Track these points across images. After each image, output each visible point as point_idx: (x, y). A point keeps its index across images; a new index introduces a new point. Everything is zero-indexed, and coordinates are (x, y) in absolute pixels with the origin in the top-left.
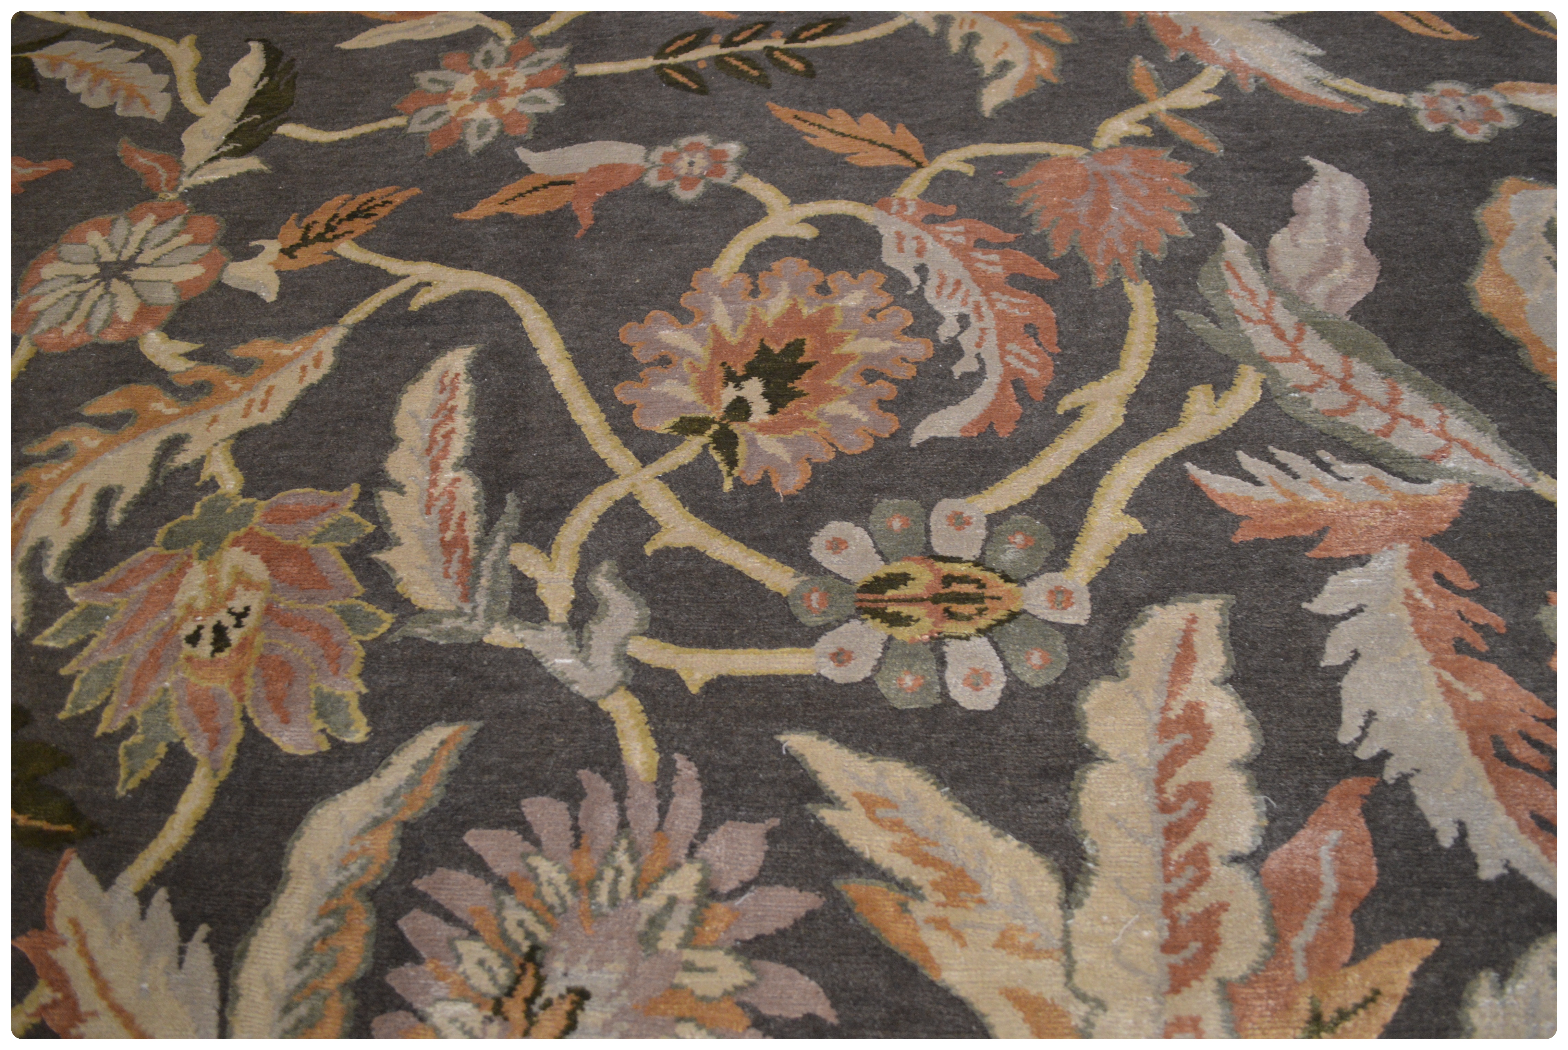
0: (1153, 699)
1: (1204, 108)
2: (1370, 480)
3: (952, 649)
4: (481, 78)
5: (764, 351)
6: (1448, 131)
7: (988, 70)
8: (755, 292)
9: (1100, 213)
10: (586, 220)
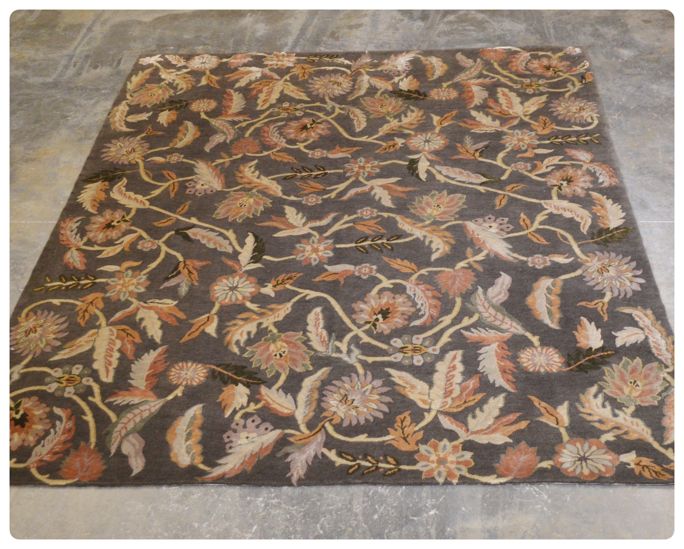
0: (448, 364)
1: (481, 261)
2: (495, 333)
3: (414, 357)
4: (312, 246)
5: (382, 310)
6: (534, 266)
7: (434, 250)
8: (380, 298)
9: (453, 284)
10: (342, 282)
